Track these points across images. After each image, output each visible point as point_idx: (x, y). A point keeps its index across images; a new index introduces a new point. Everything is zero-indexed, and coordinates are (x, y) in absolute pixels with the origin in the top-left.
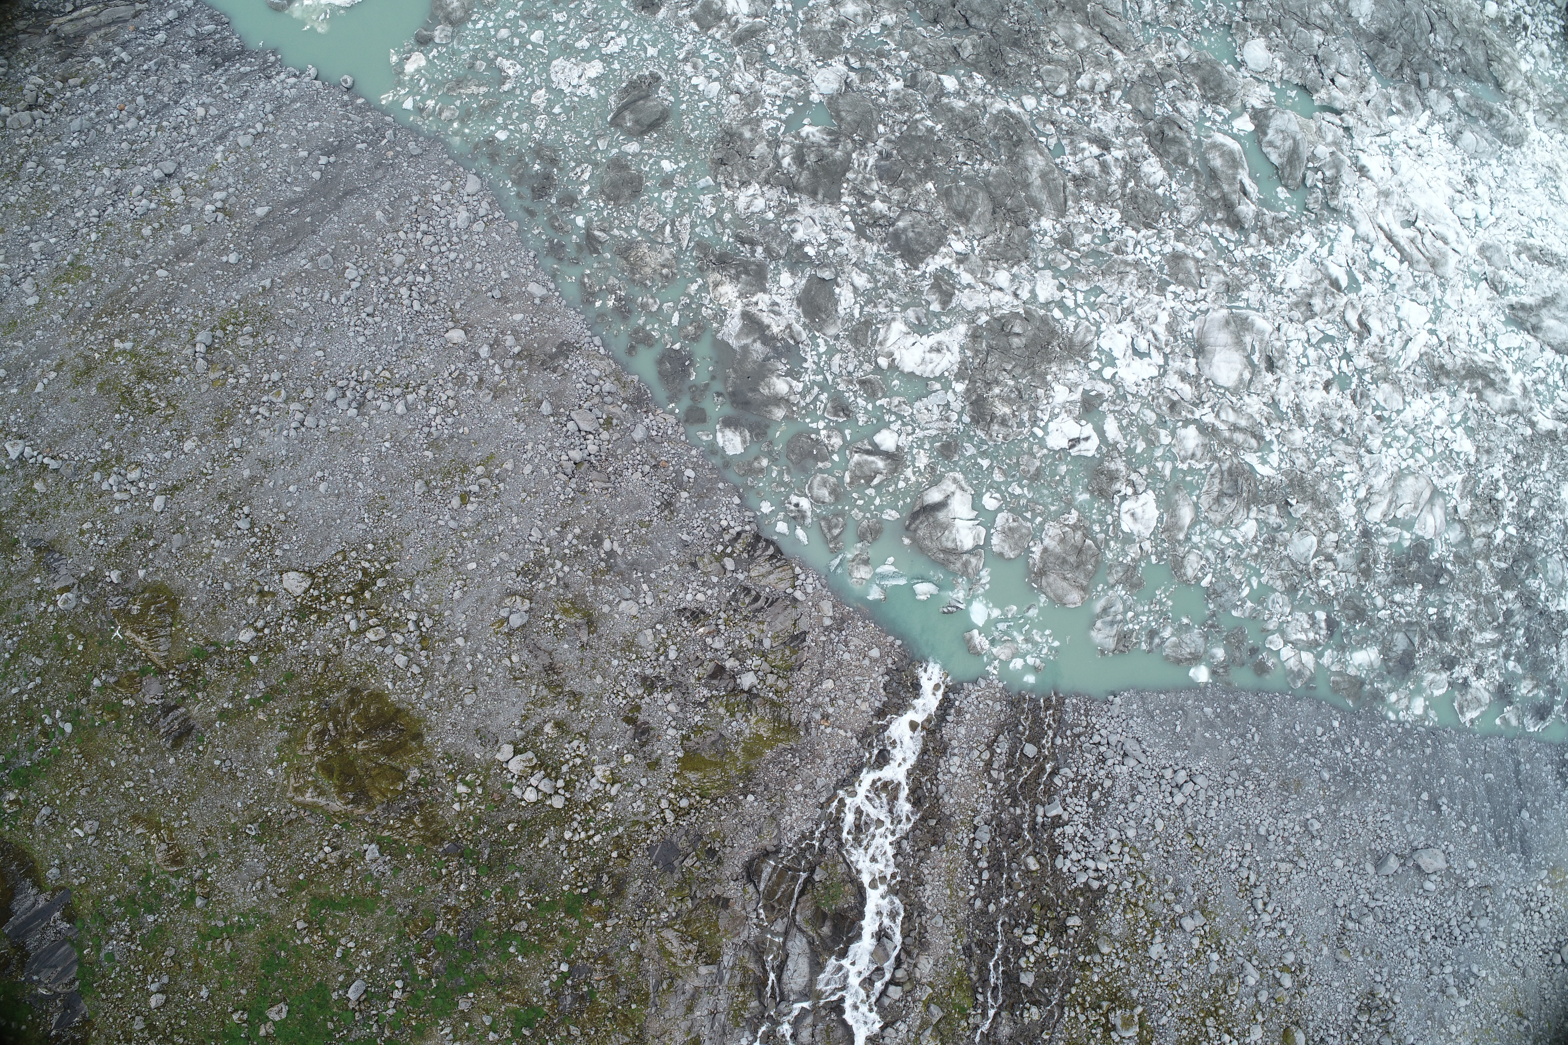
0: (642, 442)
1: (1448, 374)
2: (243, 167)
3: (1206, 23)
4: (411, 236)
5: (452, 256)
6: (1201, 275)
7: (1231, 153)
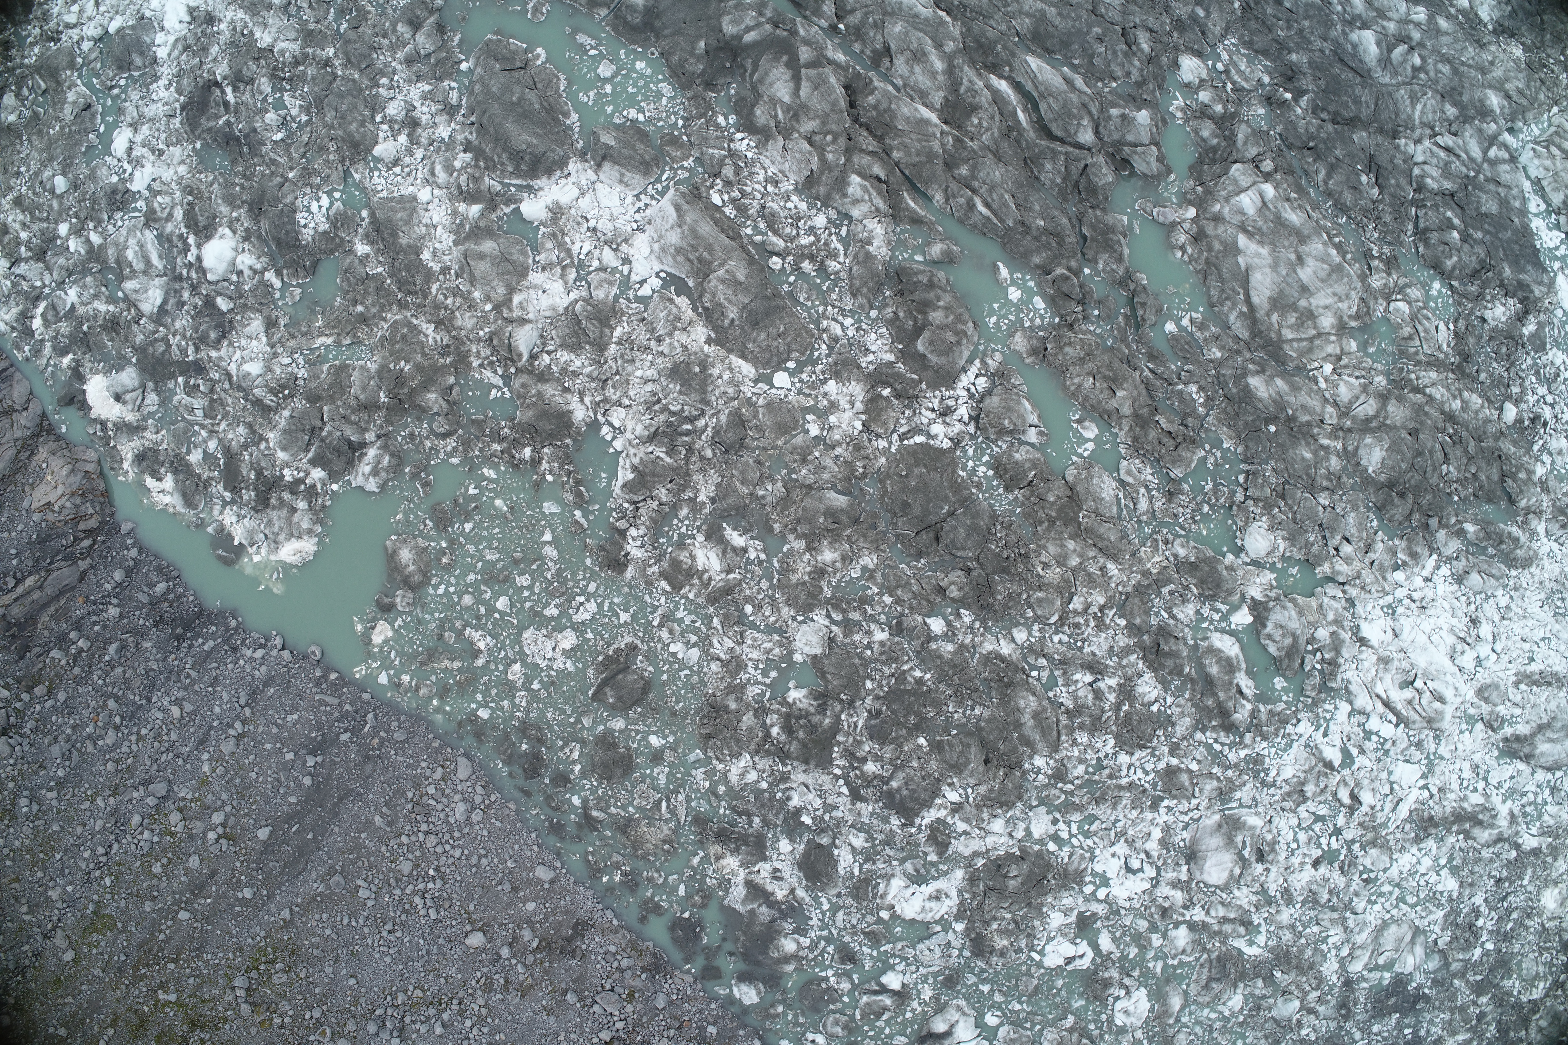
0: (664, 1008)
1: (1436, 826)
2: (233, 778)
3: (1206, 508)
4: (413, 838)
5: (457, 853)
6: (1194, 785)
7: (1228, 659)
